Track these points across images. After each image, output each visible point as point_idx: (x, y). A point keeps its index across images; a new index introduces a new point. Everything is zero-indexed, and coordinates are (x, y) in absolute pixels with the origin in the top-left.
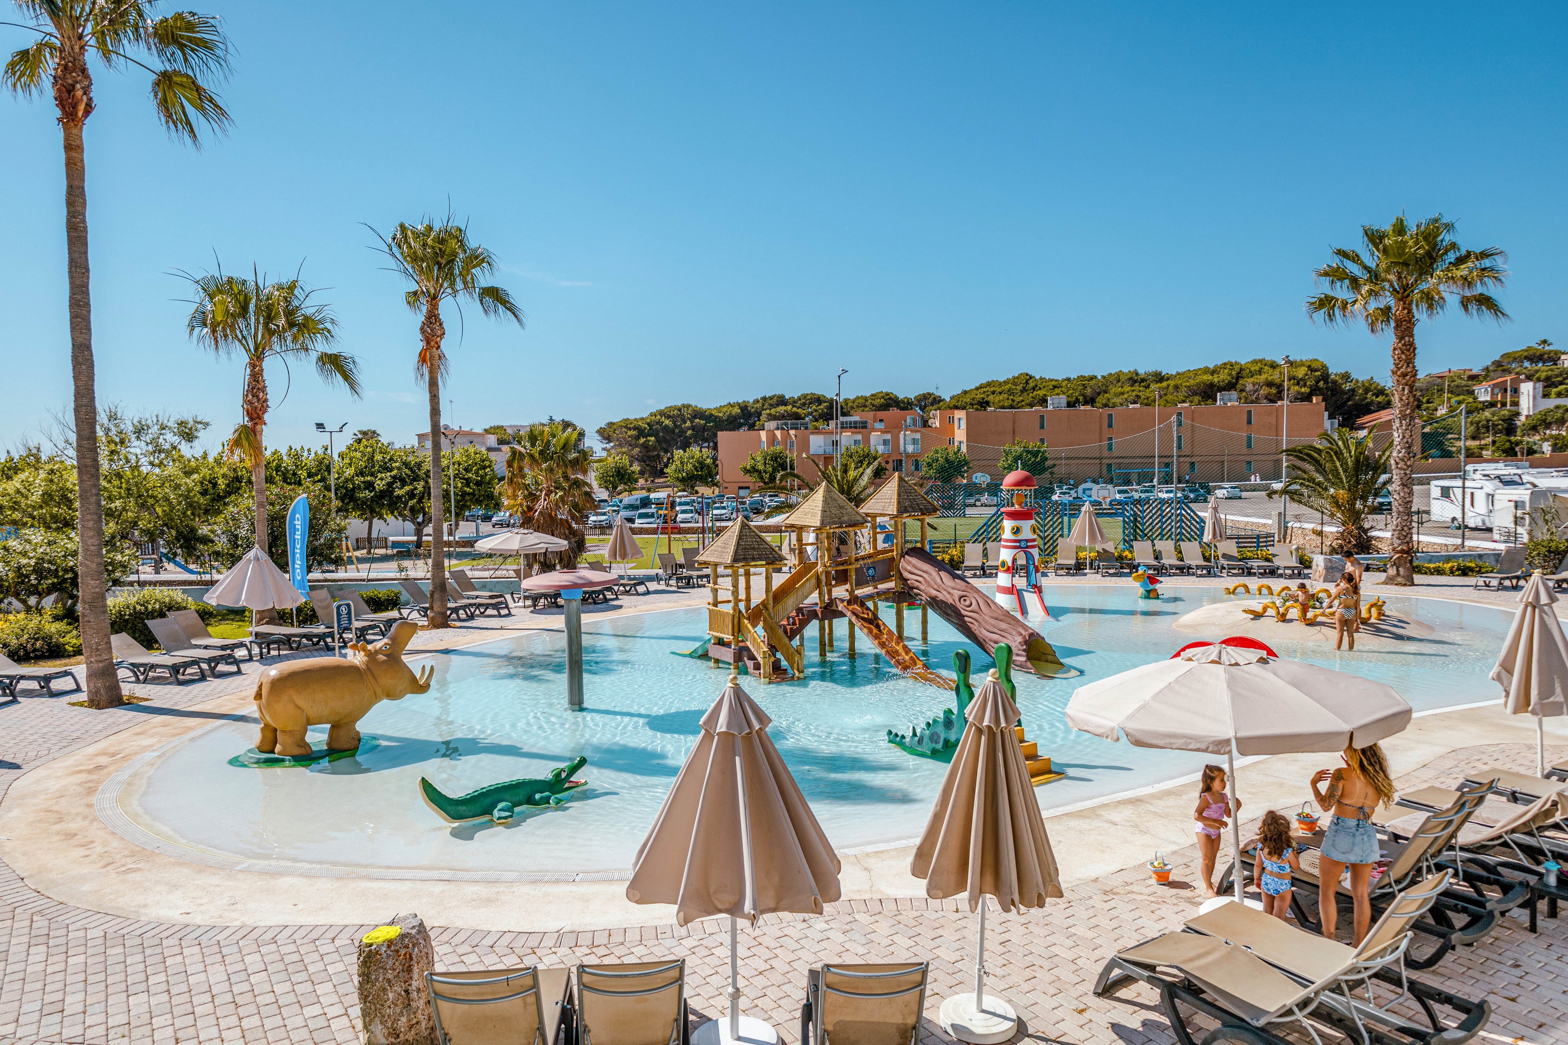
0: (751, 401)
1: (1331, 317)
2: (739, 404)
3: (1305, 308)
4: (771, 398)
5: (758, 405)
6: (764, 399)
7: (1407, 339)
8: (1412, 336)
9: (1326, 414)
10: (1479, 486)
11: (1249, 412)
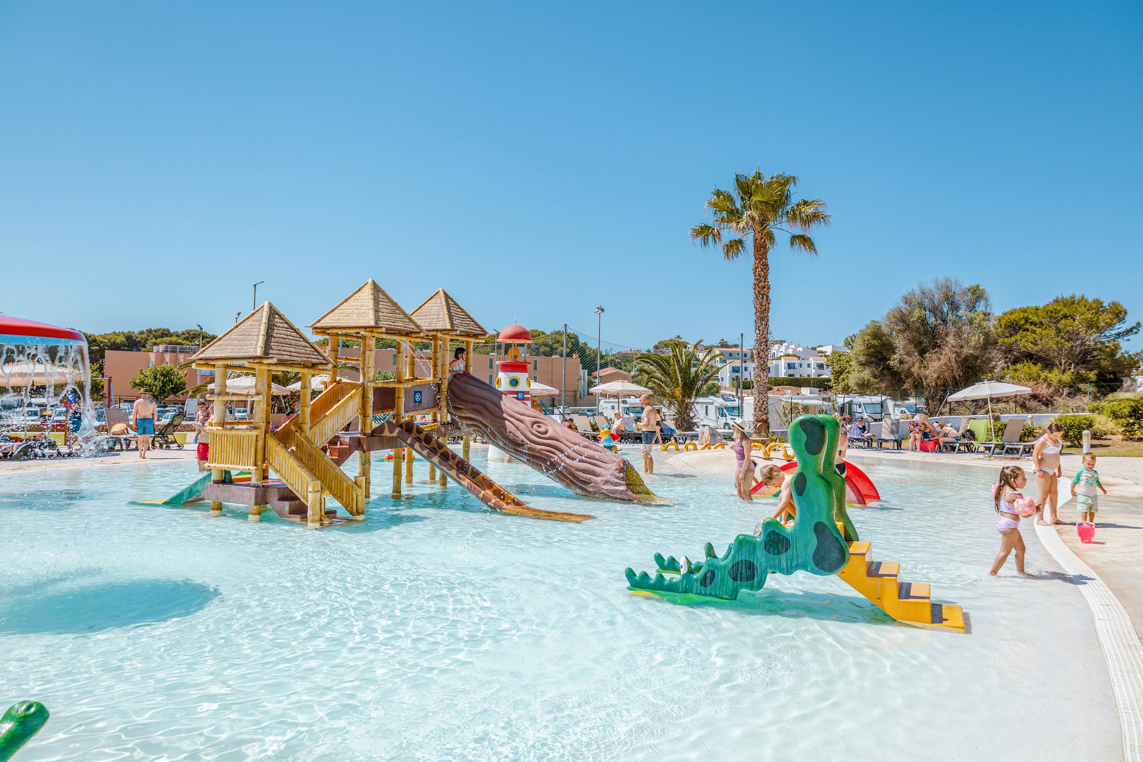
0: (137, 332)
1: (705, 242)
2: (123, 334)
3: (690, 232)
4: (156, 331)
5: (143, 336)
6: (150, 331)
7: (764, 260)
8: (766, 259)
9: (581, 365)
10: (711, 401)
11: (536, 362)
